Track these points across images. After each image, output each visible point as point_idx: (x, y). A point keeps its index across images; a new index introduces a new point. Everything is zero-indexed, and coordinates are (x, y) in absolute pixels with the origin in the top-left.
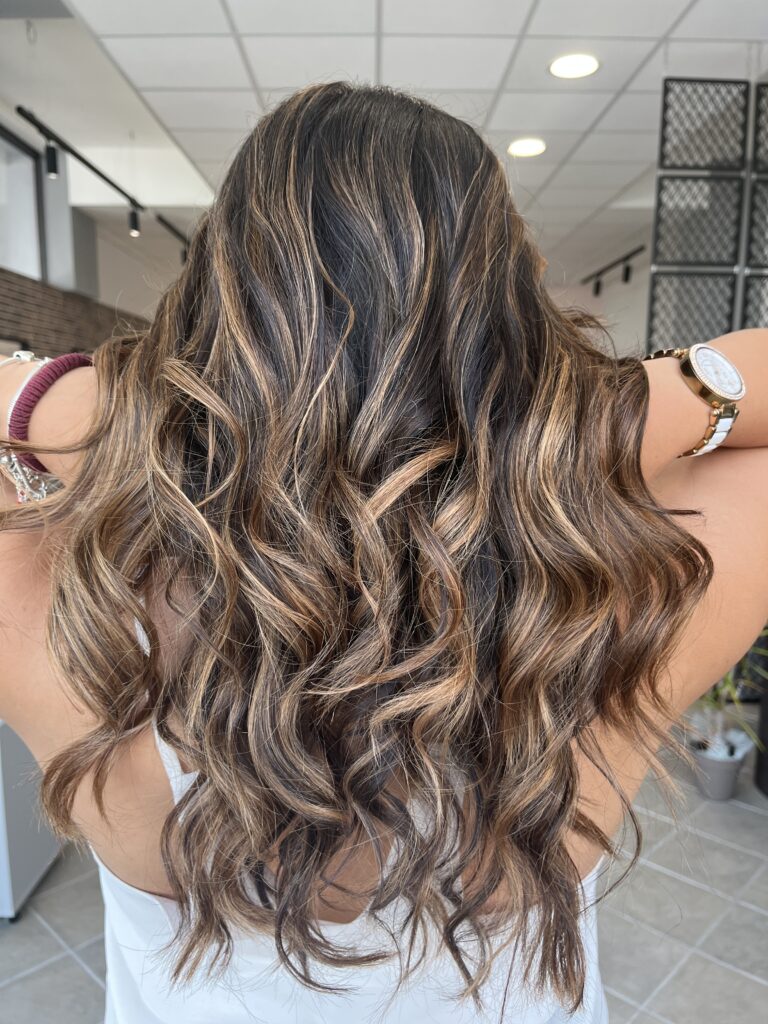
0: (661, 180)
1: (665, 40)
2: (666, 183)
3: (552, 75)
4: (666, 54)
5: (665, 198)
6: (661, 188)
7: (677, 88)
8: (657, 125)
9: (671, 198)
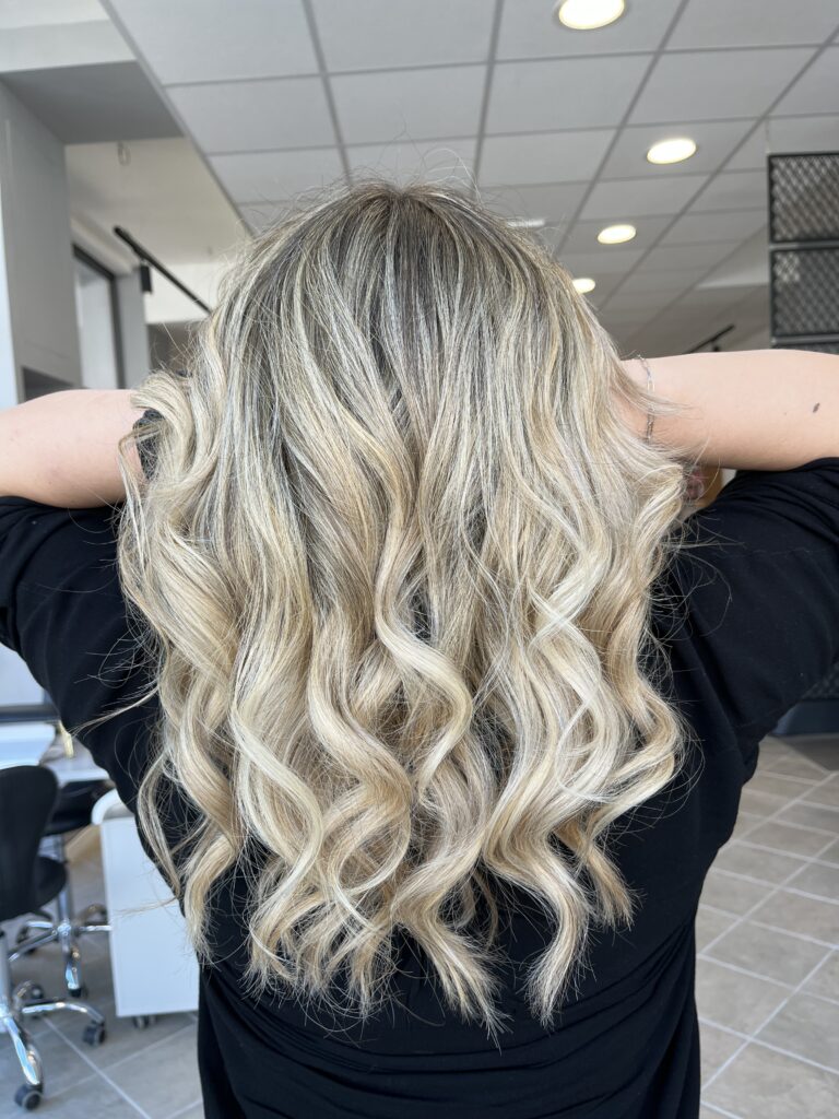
0: (773, 255)
1: (765, 118)
2: (779, 256)
3: (649, 162)
4: (767, 132)
5: (779, 272)
6: (773, 262)
7: (782, 164)
8: (765, 201)
9: (785, 270)
